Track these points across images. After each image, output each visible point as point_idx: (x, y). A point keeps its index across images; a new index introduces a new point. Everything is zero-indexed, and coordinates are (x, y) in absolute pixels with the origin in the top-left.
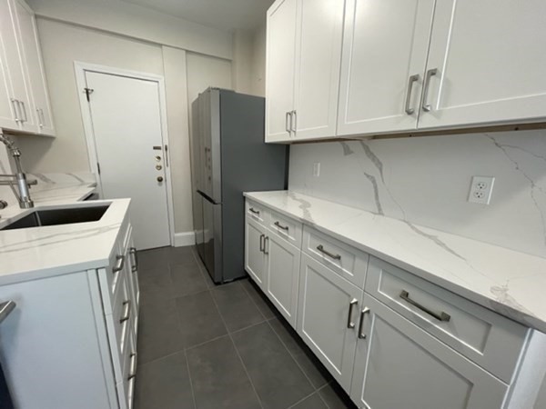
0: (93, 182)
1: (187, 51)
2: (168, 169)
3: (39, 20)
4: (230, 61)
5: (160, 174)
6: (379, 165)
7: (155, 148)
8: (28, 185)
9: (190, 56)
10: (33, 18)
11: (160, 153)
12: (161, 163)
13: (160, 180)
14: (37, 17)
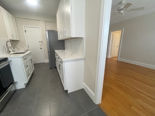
0: (27, 49)
1: (45, 21)
2: (43, 46)
3: (16, 18)
4: (55, 22)
5: (41, 47)
6: (71, 44)
7: (40, 42)
8: (14, 48)
9: (46, 22)
10: (14, 18)
11: (41, 43)
12: (41, 45)
13: (41, 48)
14: (15, 17)
